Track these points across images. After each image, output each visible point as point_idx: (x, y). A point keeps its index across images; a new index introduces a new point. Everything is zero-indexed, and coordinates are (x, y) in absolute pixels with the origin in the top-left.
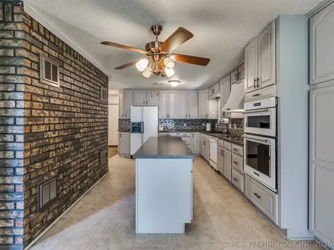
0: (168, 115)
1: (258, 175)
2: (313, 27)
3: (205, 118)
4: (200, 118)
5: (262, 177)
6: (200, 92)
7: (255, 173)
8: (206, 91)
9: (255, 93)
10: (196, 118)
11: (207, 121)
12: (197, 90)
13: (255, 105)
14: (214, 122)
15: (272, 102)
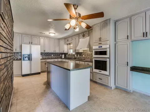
0: (44, 51)
1: (101, 72)
2: (117, 25)
3: (63, 52)
4: (60, 52)
5: (103, 72)
6: (60, 40)
7: (99, 71)
8: (63, 40)
9: (99, 43)
10: (58, 52)
11: (62, 54)
12: (59, 39)
13: (99, 47)
14: (65, 54)
15: (108, 46)
